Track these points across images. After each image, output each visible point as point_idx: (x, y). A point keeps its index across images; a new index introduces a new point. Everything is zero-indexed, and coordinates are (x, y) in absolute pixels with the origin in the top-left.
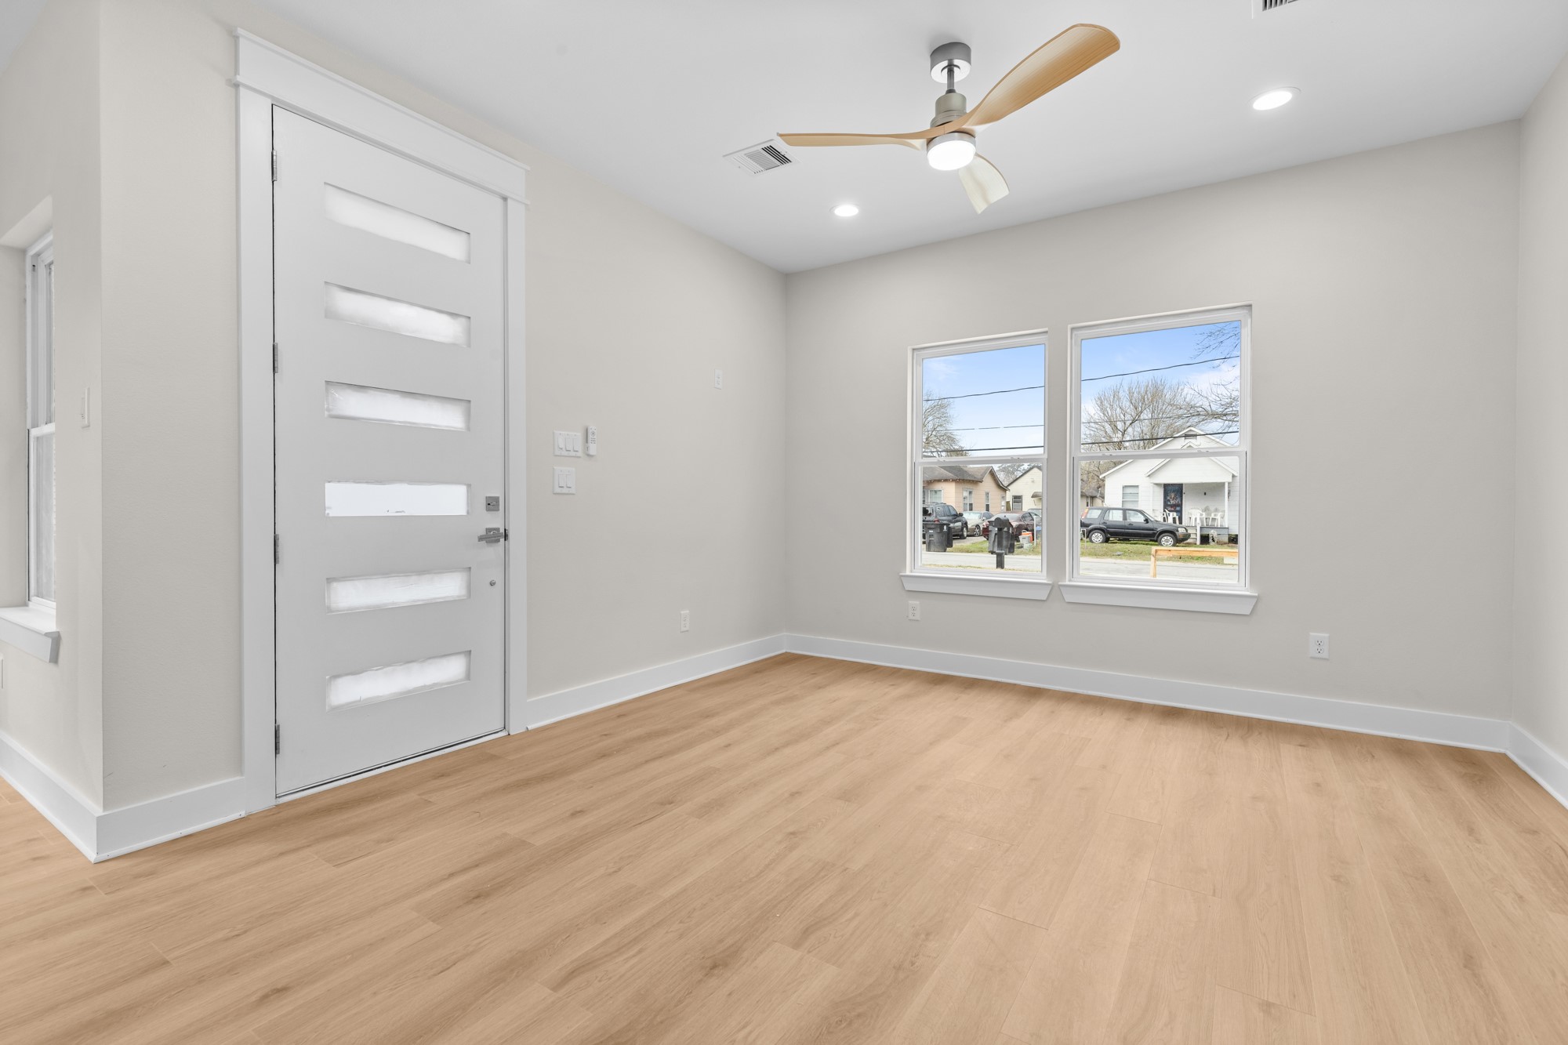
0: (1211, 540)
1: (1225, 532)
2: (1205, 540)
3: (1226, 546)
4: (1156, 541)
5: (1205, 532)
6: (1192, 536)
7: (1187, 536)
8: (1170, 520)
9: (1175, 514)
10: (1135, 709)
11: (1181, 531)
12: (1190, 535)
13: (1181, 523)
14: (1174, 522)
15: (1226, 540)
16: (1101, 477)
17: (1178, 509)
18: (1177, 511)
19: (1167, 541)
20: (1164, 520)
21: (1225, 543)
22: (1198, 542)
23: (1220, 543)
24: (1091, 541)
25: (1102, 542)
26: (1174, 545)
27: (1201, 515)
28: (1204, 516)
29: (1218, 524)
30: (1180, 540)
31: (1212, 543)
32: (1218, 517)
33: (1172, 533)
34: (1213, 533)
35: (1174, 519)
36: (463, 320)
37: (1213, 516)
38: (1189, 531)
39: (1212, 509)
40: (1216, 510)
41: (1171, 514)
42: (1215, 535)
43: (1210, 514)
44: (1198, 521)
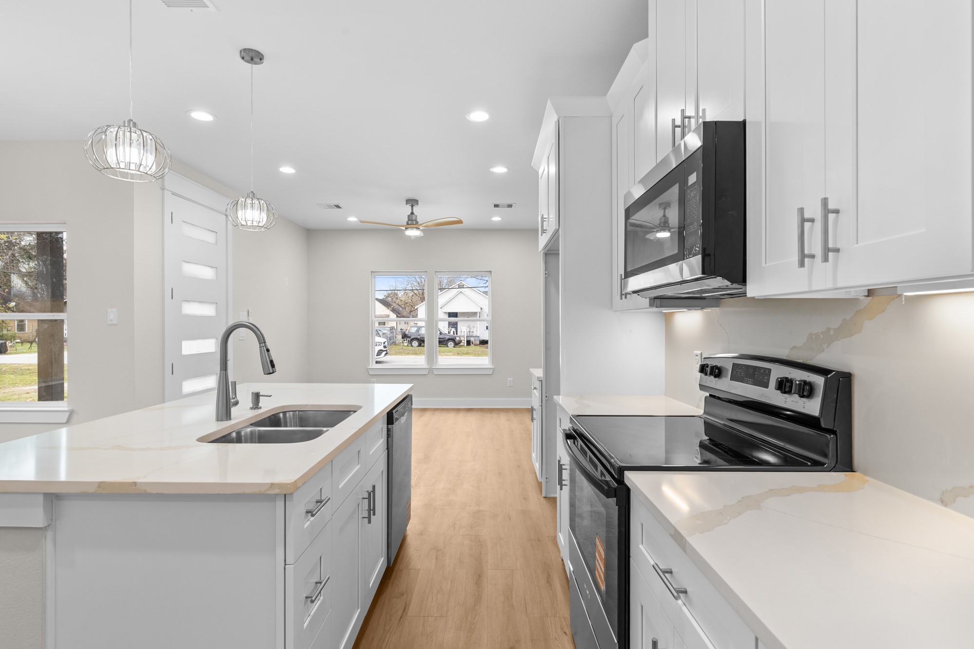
0: (471, 343)
1: (477, 339)
2: (469, 343)
3: (478, 346)
4: (446, 345)
5: (469, 339)
6: (463, 341)
7: (460, 342)
8: (452, 333)
9: (454, 329)
10: (458, 410)
11: (458, 338)
12: (461, 341)
13: (457, 334)
14: (454, 334)
15: (478, 343)
16: (416, 308)
17: (455, 326)
18: (455, 328)
19: (451, 344)
20: (449, 333)
21: (478, 345)
22: (465, 345)
23: (476, 345)
24: (412, 346)
25: (418, 346)
26: (454, 347)
27: (467, 329)
28: (468, 330)
29: (475, 334)
30: (457, 344)
31: (472, 345)
32: (475, 331)
33: (453, 340)
34: (472, 339)
35: (454, 332)
36: (215, 269)
37: (472, 330)
38: (461, 339)
39: (472, 326)
40: (474, 327)
41: (452, 329)
42: (473, 341)
43: (470, 329)
44: (465, 333)
